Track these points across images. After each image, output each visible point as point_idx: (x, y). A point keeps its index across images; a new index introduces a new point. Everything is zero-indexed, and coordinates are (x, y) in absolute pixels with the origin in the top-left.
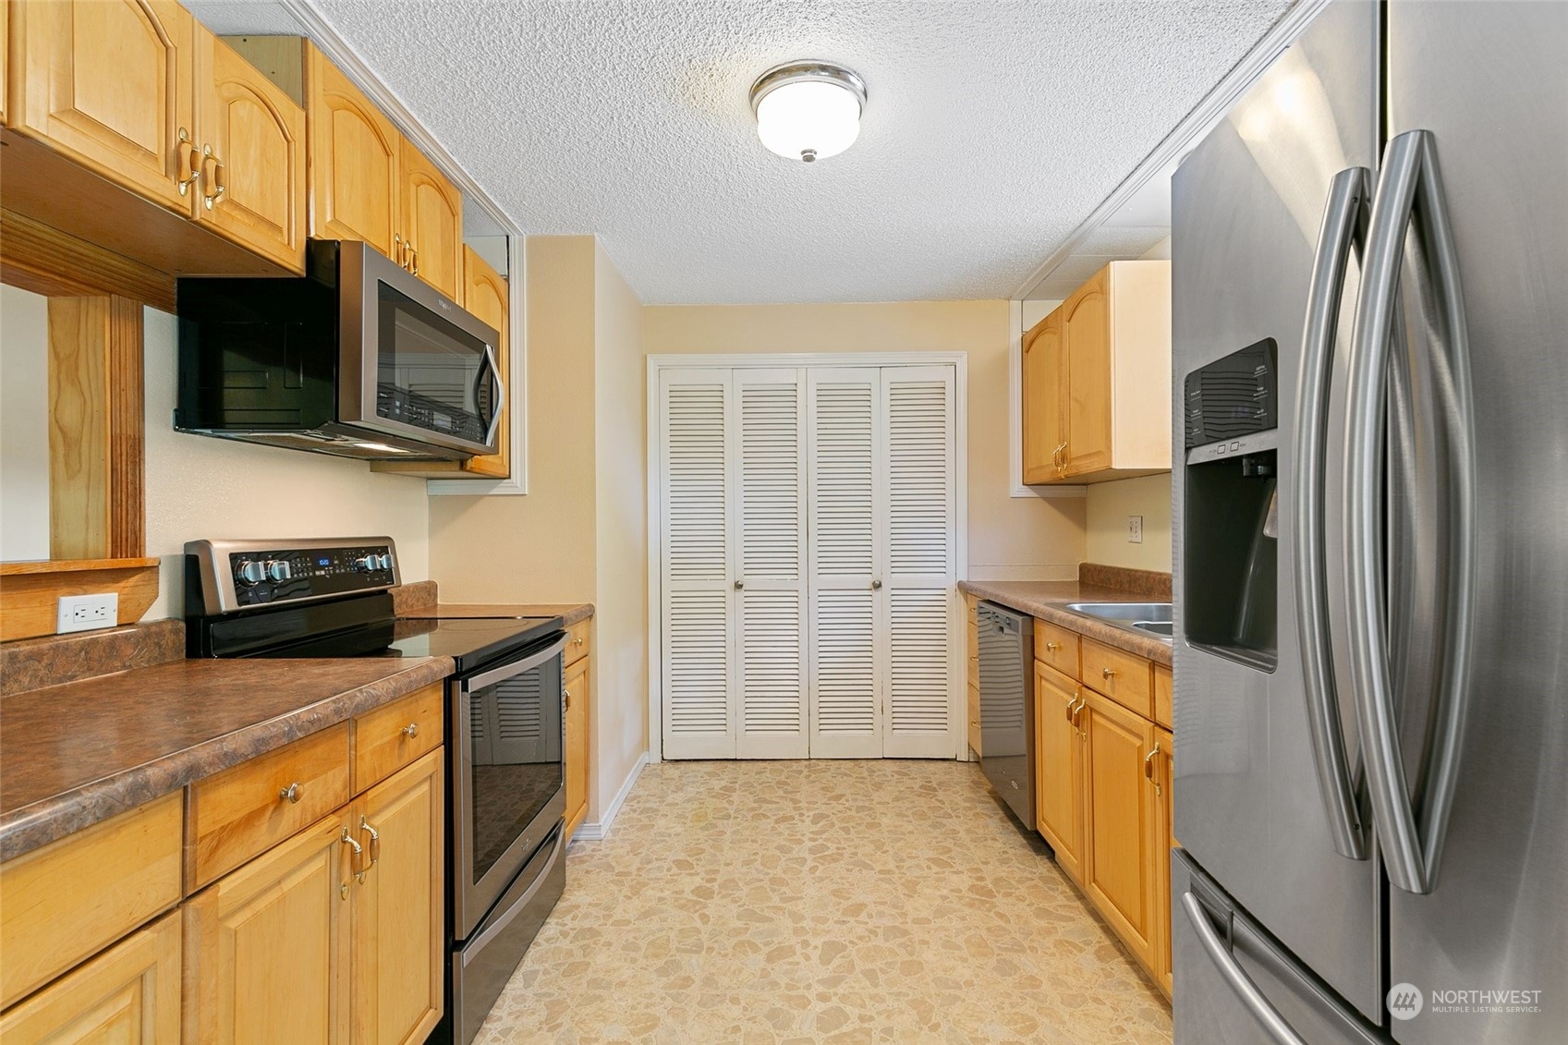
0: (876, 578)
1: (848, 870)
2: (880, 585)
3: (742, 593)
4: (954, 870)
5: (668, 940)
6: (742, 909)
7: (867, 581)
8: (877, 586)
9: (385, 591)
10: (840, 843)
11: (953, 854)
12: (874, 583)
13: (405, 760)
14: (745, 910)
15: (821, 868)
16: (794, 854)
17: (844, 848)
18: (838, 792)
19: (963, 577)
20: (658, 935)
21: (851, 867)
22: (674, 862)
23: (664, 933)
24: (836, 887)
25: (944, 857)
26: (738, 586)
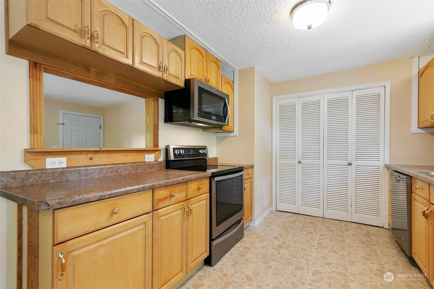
0: (349, 161)
1: (329, 252)
2: (351, 164)
3: (301, 165)
4: (371, 262)
5: (267, 256)
6: (290, 254)
7: (346, 162)
8: (350, 164)
9: (205, 158)
10: (328, 243)
11: (372, 257)
12: (348, 163)
13: (199, 194)
14: (291, 254)
15: (319, 249)
16: (311, 243)
17: (329, 245)
18: (331, 229)
19: (387, 162)
20: (265, 253)
21: (330, 251)
22: (274, 237)
23: (267, 253)
24: (323, 256)
25: (369, 257)
26: (300, 162)
